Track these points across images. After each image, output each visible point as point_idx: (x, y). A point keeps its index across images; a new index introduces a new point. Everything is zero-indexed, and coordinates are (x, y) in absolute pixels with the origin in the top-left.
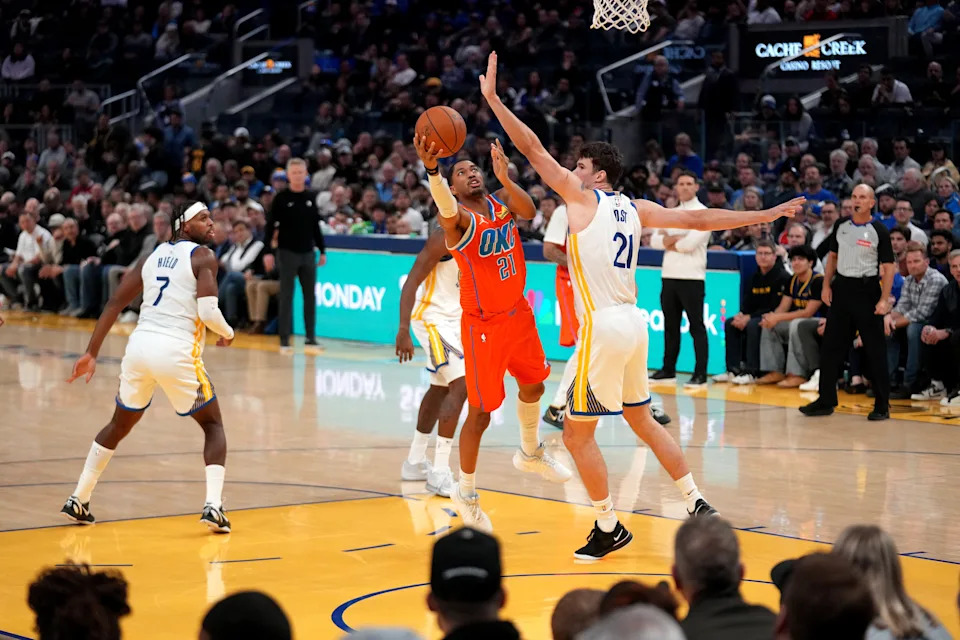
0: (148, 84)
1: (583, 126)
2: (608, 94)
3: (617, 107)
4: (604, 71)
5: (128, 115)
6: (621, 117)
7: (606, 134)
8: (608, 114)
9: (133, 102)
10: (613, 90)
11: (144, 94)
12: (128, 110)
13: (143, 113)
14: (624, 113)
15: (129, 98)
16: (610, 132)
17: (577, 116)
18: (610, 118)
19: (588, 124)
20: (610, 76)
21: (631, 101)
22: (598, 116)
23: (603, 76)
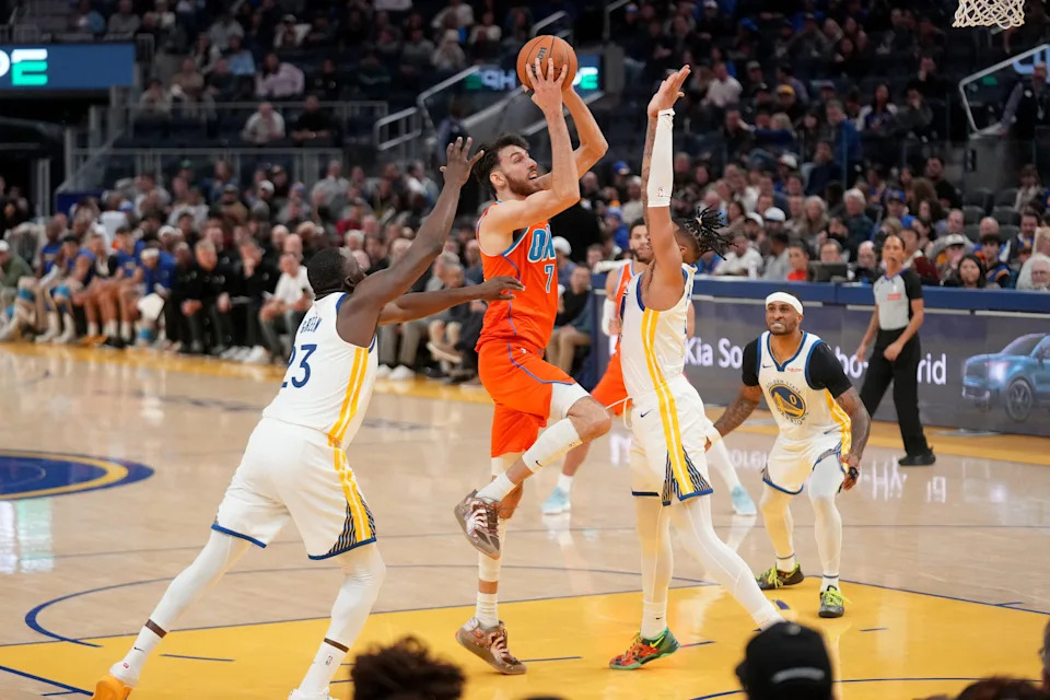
0: (430, 101)
1: (942, 147)
2: (971, 109)
3: (982, 124)
4: (967, 81)
5: (407, 137)
6: (987, 136)
7: (970, 155)
8: (972, 131)
9: (413, 122)
10: (979, 104)
11: (426, 113)
12: (408, 131)
13: (425, 134)
14: (991, 130)
15: (408, 119)
16: (974, 153)
17: (934, 134)
18: (974, 137)
19: (948, 144)
20: (975, 88)
21: (999, 117)
22: (960, 134)
23: (965, 87)
